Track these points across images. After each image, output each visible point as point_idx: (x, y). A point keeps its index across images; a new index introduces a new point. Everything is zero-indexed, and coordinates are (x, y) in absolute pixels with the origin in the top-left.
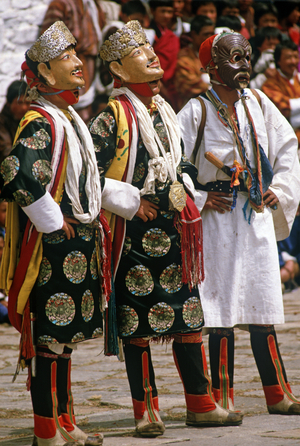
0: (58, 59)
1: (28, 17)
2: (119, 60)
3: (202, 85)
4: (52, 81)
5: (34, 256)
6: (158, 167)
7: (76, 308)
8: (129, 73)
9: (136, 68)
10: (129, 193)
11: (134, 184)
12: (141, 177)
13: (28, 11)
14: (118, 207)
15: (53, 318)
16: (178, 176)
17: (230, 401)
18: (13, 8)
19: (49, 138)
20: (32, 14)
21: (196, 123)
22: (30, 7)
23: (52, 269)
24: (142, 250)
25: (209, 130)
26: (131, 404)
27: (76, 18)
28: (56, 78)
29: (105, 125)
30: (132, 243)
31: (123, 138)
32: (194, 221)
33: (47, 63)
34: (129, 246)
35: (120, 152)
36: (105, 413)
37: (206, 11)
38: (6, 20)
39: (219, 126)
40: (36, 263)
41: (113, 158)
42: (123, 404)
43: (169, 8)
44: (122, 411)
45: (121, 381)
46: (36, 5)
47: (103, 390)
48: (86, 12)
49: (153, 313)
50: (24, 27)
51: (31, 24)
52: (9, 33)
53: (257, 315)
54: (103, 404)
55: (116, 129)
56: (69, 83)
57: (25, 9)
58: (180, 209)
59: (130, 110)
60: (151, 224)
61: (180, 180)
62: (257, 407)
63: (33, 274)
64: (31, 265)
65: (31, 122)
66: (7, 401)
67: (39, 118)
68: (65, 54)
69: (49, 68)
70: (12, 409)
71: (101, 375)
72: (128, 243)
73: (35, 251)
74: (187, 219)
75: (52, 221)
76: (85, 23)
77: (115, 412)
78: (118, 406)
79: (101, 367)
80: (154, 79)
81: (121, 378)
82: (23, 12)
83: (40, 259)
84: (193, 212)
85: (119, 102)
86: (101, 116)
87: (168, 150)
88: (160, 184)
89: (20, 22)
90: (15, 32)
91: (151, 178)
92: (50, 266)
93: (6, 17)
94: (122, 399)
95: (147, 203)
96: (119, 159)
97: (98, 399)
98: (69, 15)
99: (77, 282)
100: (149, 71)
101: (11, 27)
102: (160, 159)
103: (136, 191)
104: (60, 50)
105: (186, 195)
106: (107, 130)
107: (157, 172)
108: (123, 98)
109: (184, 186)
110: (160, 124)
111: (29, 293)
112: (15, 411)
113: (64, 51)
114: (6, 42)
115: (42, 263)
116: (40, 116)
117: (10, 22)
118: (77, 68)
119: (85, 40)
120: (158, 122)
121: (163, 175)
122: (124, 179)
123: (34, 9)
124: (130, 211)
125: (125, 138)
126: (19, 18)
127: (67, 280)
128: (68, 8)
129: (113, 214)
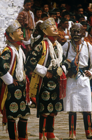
0: (16, 32)
1: (13, 17)
2: (45, 29)
3: (65, 39)
4: (13, 39)
5: (5, 92)
6: (54, 62)
7: (18, 107)
8: (48, 33)
9: (50, 32)
10: (44, 69)
11: (46, 67)
12: (48, 64)
13: (13, 15)
14: (40, 73)
15: (12, 110)
16: (60, 65)
17: (74, 135)
18: (8, 14)
19: (10, 56)
20: (14, 16)
21: (66, 49)
22: (13, 14)
23: (11, 95)
24: (47, 87)
25: (70, 52)
26: (39, 135)
27: (27, 18)
28: (15, 38)
29: (39, 48)
30: (44, 84)
31: (44, 52)
32: (64, 79)
33: (12, 33)
34: (43, 85)
35: (43, 56)
36: (31, 138)
37: (67, 17)
38: (6, 18)
39: (72, 51)
40: (6, 93)
41: (40, 58)
42: (37, 135)
43: (56, 15)
44: (37, 137)
45: (37, 128)
46: (15, 14)
47: (31, 131)
48: (30, 16)
49: (49, 106)
50: (11, 20)
51: (13, 20)
52: (7, 22)
53: (84, 109)
54: (31, 135)
55: (42, 49)
56: (19, 39)
57: (12, 15)
58: (60, 75)
59: (47, 44)
60: (50, 79)
61: (61, 67)
62: (78, 137)
63: (5, 97)
64: (5, 94)
65: (5, 51)
66: (2, 133)
67: (8, 50)
68: (18, 30)
69: (13, 34)
70: (3, 136)
71: (31, 126)
72: (43, 84)
73: (6, 90)
74: (62, 79)
75: (10, 81)
76: (30, 20)
77: (34, 137)
78: (35, 136)
79: (31, 124)
80: (55, 35)
81: (37, 127)
82: (11, 16)
83: (7, 92)
84: (64, 76)
85: (44, 42)
86: (39, 45)
87: (58, 57)
88: (54, 67)
89: (10, 19)
90: (8, 22)
91: (51, 65)
92: (10, 94)
93: (6, 17)
94: (37, 134)
95: (49, 73)
96: (42, 59)
97: (30, 134)
98: (25, 17)
99: (19, 99)
100: (54, 33)
101: (7, 20)
102: (54, 60)
103: (46, 69)
104: (16, 29)
105: (62, 71)
106: (39, 49)
107: (53, 64)
108: (46, 41)
109: (62, 69)
110: (56, 50)
111: (4, 103)
112: (4, 136)
113: (17, 29)
114: (6, 25)
115: (8, 93)
116: (9, 49)
117: (7, 19)
118: (21, 34)
119: (30, 25)
120: (56, 49)
121: (55, 65)
122: (43, 65)
123: (15, 15)
124: (43, 75)
125: (45, 53)
126: (10, 18)
127: (16, 98)
128: (25, 15)
129: (39, 75)
